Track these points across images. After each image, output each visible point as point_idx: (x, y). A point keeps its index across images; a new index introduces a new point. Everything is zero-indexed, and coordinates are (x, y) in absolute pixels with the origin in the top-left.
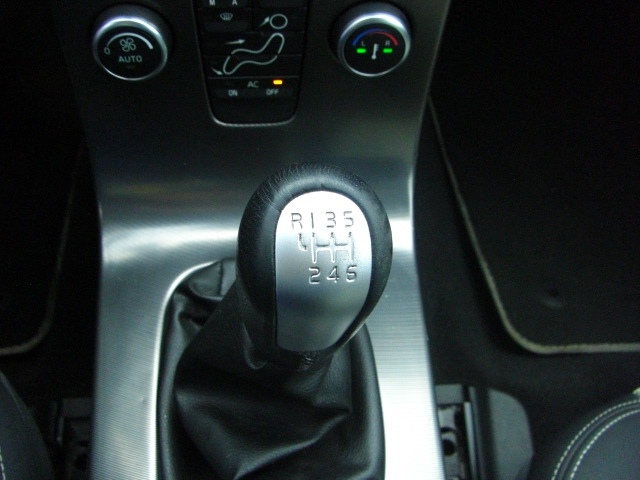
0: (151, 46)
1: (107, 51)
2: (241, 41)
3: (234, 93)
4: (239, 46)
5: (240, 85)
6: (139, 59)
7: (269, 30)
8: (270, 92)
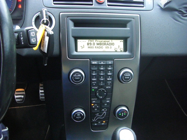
0: (83, 115)
1: (75, 116)
2: (98, 114)
3: (96, 124)
4: (97, 115)
5: (97, 123)
6: (80, 117)
7: (103, 111)
8: (103, 124)
